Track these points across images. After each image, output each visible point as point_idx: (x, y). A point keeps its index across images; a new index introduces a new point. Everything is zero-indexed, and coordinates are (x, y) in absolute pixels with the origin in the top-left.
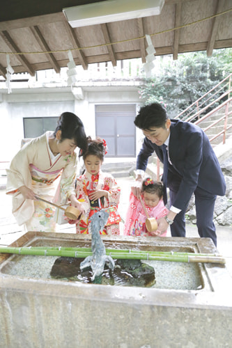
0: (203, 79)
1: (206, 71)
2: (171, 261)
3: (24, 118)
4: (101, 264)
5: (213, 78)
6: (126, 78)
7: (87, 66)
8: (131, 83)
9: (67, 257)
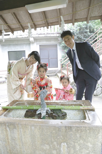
0: (86, 32)
1: (87, 29)
2: (73, 109)
3: (8, 52)
4: (45, 111)
5: (90, 32)
6: (53, 33)
7: (36, 29)
8: (55, 35)
9: (31, 109)
